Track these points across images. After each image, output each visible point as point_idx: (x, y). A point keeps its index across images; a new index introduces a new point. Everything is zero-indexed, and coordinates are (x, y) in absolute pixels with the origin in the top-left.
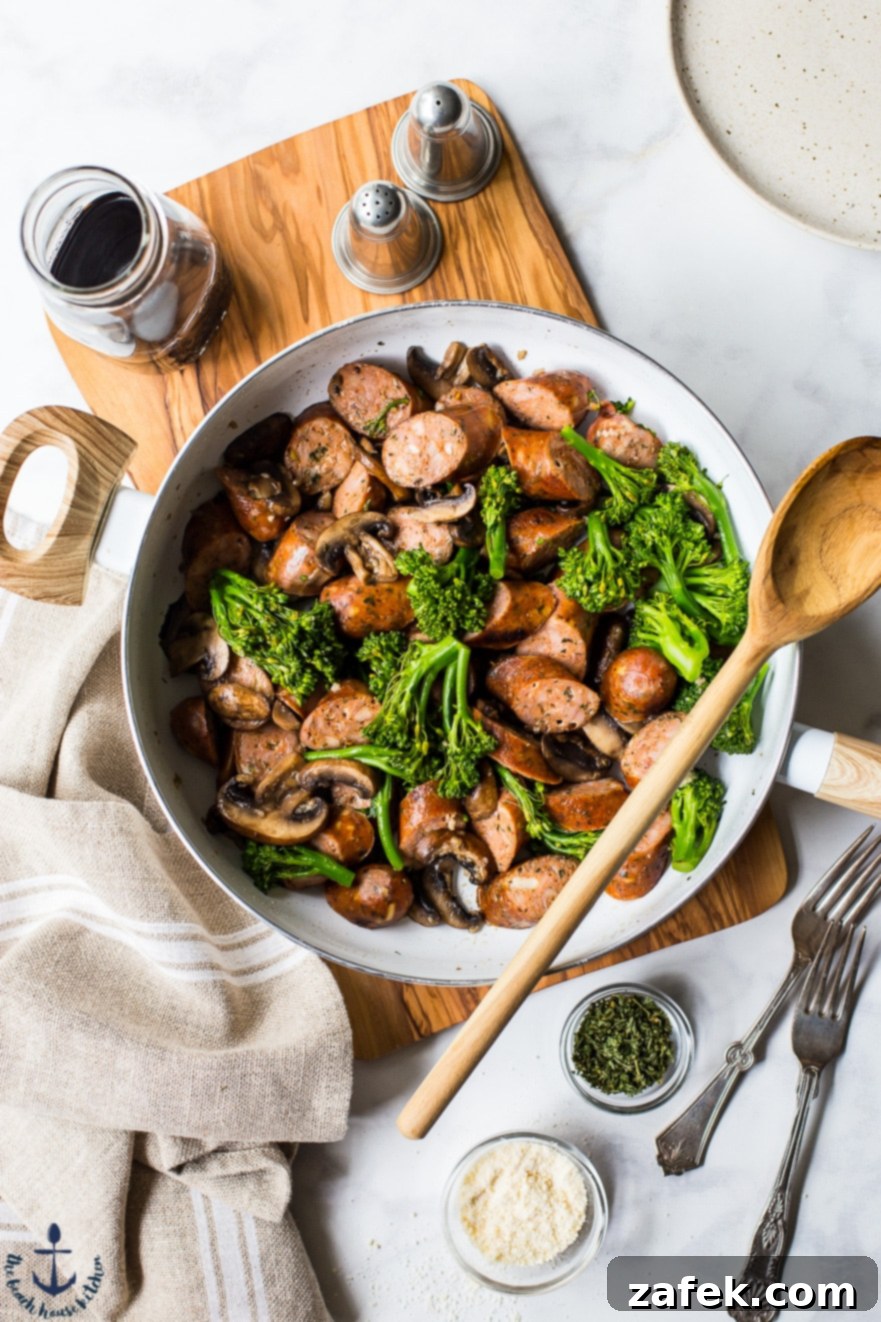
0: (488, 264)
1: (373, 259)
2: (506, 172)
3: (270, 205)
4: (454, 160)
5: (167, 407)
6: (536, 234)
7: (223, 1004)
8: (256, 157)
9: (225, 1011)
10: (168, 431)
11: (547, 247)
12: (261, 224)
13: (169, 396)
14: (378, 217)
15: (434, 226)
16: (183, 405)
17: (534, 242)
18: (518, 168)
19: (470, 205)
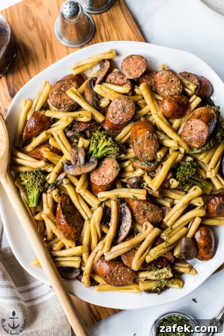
0: (112, 35)
2: (117, 2)
3: (32, 17)
6: (129, 25)
7: (22, 313)
9: (23, 315)
11: (133, 29)
12: (29, 25)
14: (71, 12)
15: (92, 22)
17: (128, 27)
19: (104, 15)
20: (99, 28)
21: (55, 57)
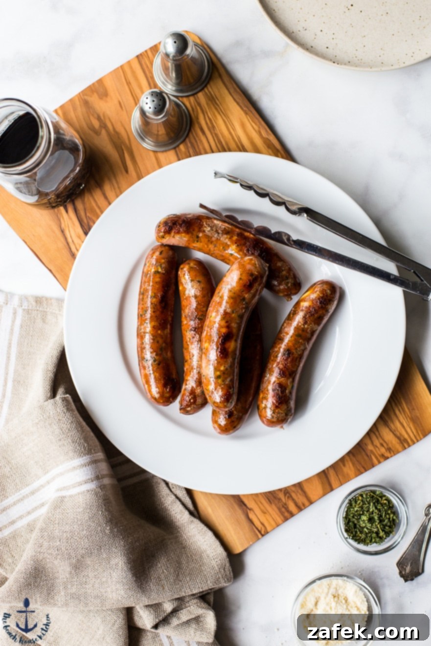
0: (216, 123)
1: (156, 132)
2: (216, 74)
3: (96, 116)
4: (188, 73)
5: (63, 232)
6: (238, 103)
8: (84, 92)
10: (66, 244)
11: (245, 109)
12: (94, 127)
13: (63, 226)
14: (155, 108)
15: (184, 110)
16: (71, 229)
17: (238, 108)
18: (222, 71)
19: (201, 95)
20: (196, 115)
21: (139, 168)
